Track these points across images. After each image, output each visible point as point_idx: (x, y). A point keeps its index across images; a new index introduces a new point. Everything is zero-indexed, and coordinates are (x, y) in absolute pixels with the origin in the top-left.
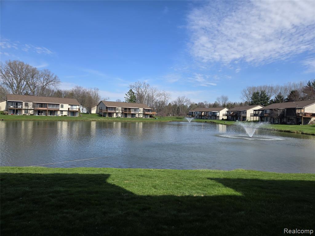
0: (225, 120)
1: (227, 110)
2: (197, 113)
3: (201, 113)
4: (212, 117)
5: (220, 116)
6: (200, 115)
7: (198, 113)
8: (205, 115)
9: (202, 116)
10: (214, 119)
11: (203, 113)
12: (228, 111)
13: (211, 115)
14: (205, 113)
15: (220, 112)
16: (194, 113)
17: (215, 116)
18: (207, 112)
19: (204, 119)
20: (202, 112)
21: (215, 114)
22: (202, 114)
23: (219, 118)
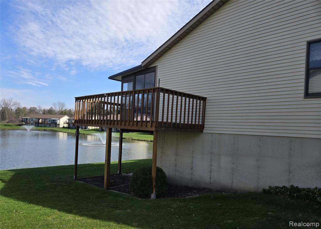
0: (66, 128)
1: (68, 118)
2: (32, 120)
3: (37, 120)
4: (52, 124)
5: (60, 123)
6: (37, 122)
7: (34, 120)
8: (43, 122)
9: (38, 123)
10: (54, 127)
11: (41, 120)
12: (69, 120)
13: (50, 123)
14: (43, 120)
15: (61, 119)
16: (29, 120)
17: (54, 124)
18: (45, 119)
19: (41, 127)
20: (39, 119)
21: (55, 122)
22: (39, 121)
23: (59, 125)
